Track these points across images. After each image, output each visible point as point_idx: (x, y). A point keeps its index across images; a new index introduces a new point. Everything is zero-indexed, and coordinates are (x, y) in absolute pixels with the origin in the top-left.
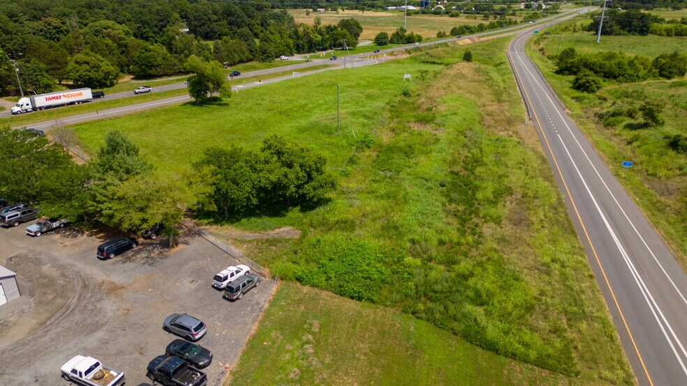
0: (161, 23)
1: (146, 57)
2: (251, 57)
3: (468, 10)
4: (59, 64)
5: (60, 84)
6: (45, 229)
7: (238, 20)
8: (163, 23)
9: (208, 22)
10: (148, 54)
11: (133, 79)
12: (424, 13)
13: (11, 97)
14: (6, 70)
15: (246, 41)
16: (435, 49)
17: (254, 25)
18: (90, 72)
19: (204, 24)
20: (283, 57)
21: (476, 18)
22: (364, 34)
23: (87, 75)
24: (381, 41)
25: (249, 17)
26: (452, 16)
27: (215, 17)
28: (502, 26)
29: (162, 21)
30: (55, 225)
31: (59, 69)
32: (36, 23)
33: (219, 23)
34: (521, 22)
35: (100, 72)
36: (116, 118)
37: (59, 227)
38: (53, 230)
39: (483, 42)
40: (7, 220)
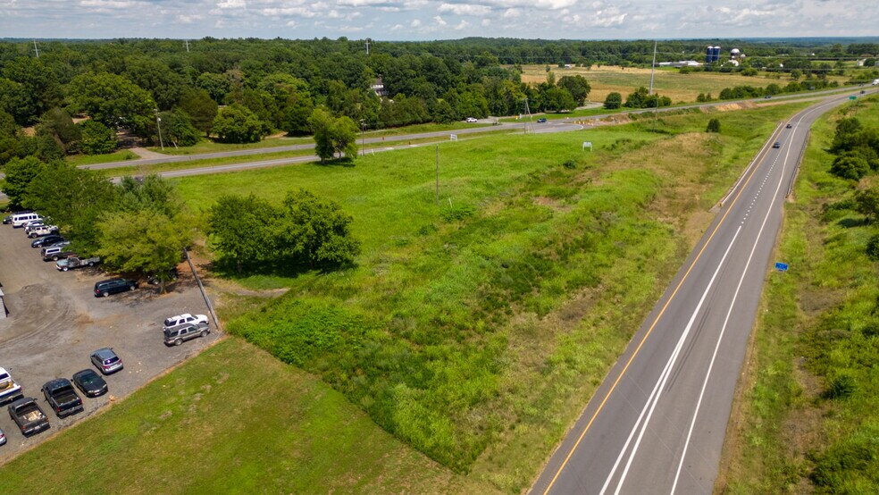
0: (350, 78)
1: (300, 113)
2: (430, 117)
3: (773, 66)
4: (207, 116)
5: (207, 137)
6: (71, 265)
7: (439, 75)
8: (352, 78)
9: (404, 78)
10: (302, 109)
11: (285, 136)
12: (707, 70)
13: (154, 148)
14: (151, 119)
15: (426, 99)
16: (677, 116)
17: (458, 82)
18: (233, 125)
19: (398, 80)
20: (470, 119)
21: (779, 77)
22: (592, 94)
23: (230, 129)
24: (612, 104)
25: (454, 72)
26: (746, 74)
27: (413, 72)
28: (809, 89)
29: (352, 75)
30: (84, 262)
31: (207, 121)
32: (220, 76)
33: (417, 78)
34: (846, 84)
35: (244, 126)
36: (233, 172)
37: (88, 265)
38: (81, 267)
39: (760, 108)
40: (47, 253)
